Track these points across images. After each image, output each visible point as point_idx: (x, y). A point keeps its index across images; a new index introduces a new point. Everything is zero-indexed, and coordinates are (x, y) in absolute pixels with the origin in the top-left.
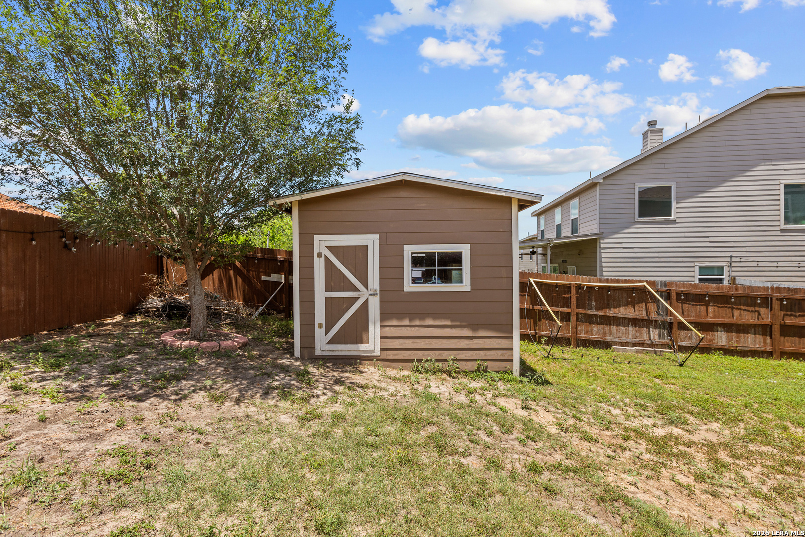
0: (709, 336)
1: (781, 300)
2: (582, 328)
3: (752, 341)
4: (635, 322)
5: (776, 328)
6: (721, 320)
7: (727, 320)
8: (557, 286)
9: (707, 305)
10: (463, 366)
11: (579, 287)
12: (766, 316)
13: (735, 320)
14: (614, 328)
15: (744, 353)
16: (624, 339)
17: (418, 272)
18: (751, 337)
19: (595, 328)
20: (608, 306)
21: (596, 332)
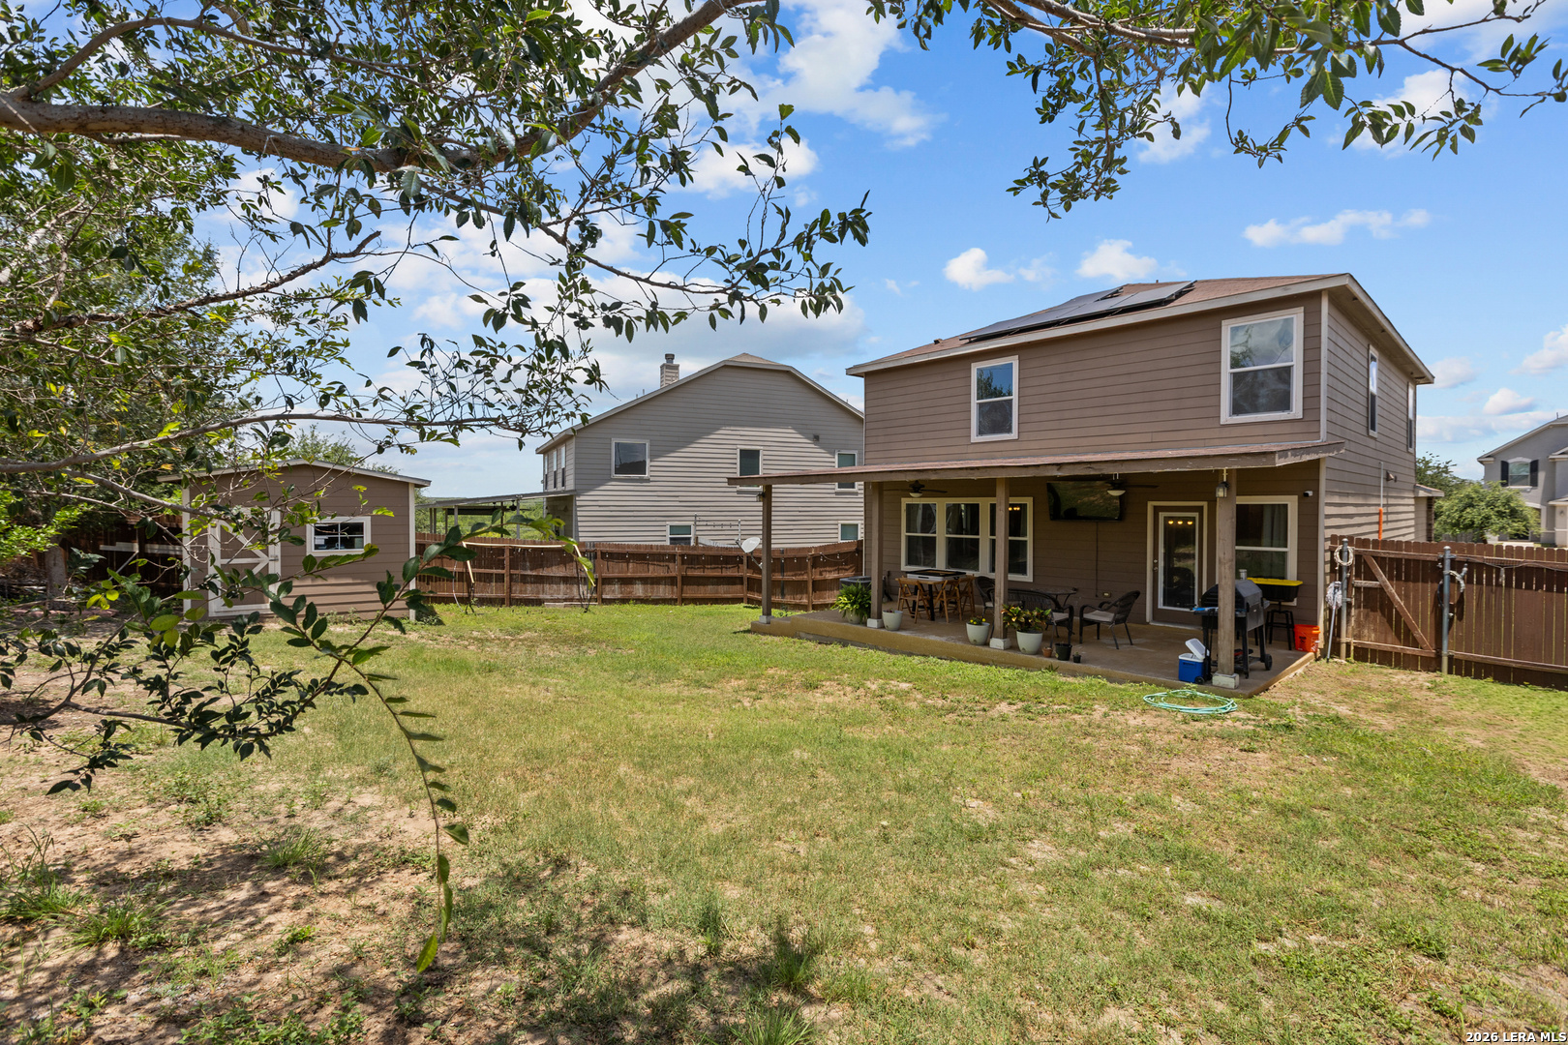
0: (628, 588)
1: (682, 556)
2: (517, 587)
3: (663, 591)
4: (566, 580)
5: (679, 579)
6: (638, 575)
7: (643, 575)
8: (491, 548)
9: (628, 562)
10: (363, 616)
11: (513, 549)
12: (675, 570)
13: (649, 574)
14: (547, 586)
15: (656, 602)
16: (556, 596)
17: (321, 540)
18: (662, 587)
19: (529, 587)
20: (542, 566)
21: (529, 591)
